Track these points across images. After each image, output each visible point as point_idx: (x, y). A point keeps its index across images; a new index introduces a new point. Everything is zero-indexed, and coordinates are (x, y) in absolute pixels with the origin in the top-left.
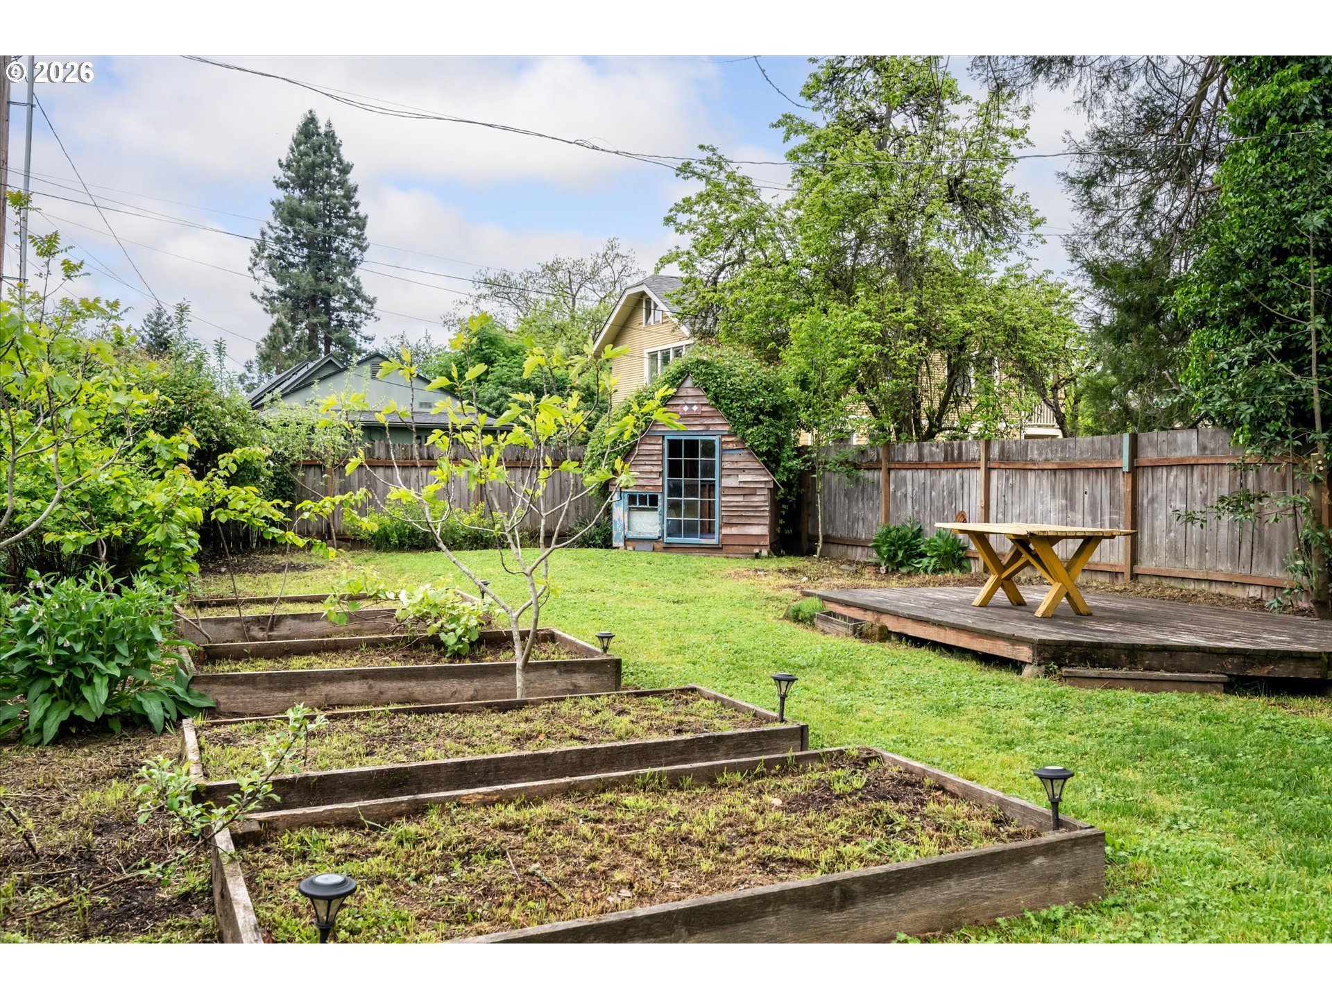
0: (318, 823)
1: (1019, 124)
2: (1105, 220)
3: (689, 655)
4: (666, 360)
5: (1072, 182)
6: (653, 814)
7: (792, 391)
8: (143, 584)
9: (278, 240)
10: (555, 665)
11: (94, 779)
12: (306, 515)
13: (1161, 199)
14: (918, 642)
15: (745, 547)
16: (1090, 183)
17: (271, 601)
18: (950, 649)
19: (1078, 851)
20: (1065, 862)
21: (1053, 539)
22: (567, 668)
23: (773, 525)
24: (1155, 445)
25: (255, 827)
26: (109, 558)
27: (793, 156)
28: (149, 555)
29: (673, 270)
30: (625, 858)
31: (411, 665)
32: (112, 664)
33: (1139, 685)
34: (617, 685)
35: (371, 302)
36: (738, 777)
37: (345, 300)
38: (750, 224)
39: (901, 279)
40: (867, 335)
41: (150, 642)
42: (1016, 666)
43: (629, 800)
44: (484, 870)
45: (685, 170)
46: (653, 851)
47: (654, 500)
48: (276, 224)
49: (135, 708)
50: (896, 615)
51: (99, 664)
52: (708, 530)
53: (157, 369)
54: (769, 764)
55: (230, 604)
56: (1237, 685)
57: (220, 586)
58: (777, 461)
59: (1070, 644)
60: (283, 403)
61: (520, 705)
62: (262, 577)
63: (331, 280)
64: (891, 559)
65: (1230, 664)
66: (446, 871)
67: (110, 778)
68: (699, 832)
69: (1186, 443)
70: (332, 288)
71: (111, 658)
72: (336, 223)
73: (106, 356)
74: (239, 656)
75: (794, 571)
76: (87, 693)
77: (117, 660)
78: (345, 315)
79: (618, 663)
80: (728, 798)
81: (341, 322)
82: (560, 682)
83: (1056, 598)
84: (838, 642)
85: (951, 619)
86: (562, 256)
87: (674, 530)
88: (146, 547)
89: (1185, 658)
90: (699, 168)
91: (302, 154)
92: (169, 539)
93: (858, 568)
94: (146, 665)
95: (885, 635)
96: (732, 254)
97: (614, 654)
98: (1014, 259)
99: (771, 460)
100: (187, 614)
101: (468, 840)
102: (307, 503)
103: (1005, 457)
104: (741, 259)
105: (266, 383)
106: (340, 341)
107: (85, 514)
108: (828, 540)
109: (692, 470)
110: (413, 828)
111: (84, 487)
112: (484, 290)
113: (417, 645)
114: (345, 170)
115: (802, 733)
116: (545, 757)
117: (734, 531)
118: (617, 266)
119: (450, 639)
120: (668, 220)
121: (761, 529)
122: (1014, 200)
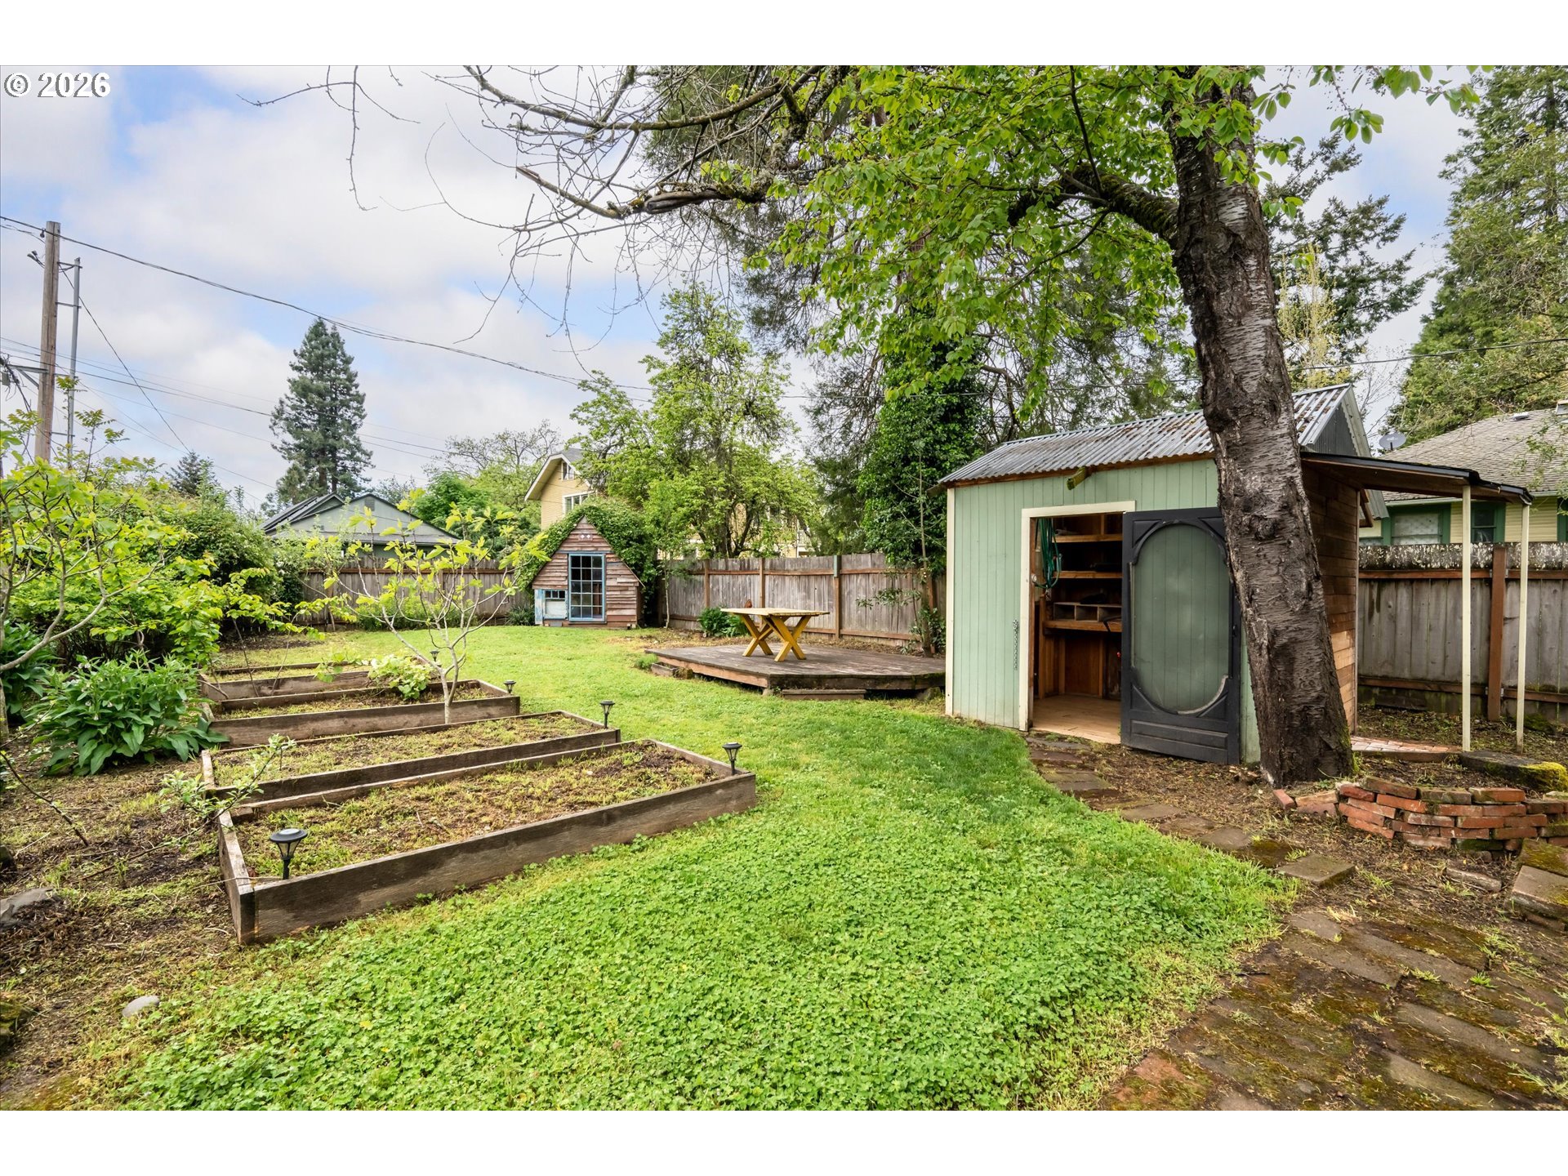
0: (295, 806)
1: (786, 373)
2: (825, 434)
3: (569, 692)
4: (577, 502)
5: (808, 411)
6: (514, 784)
7: (649, 528)
8: (172, 663)
9: (294, 407)
10: (475, 702)
11: (133, 794)
12: (302, 612)
13: (856, 422)
14: (709, 678)
15: (623, 624)
16: (818, 412)
17: (278, 669)
18: (727, 682)
19: (741, 785)
20: (735, 791)
21: (785, 617)
22: (484, 704)
23: (639, 609)
24: (852, 562)
25: (249, 811)
26: (147, 644)
27: (653, 381)
28: (177, 641)
29: (578, 446)
30: (491, 809)
31: (378, 707)
32: (147, 717)
33: (822, 696)
34: (518, 712)
35: (369, 455)
36: (570, 761)
37: (348, 452)
38: (626, 422)
39: (718, 459)
40: (696, 494)
41: (177, 701)
42: (759, 689)
43: (500, 778)
44: (400, 823)
45: (584, 385)
46: (508, 804)
47: (562, 594)
48: (293, 396)
49: (166, 746)
50: (697, 663)
51: (137, 718)
52: (598, 612)
53: (186, 507)
54: (589, 753)
55: (245, 671)
56: (871, 695)
57: (237, 660)
58: (642, 570)
59: (787, 676)
60: (292, 529)
61: (446, 728)
62: (274, 652)
63: (336, 437)
64: (710, 628)
65: (869, 685)
66: (377, 826)
67: (145, 792)
68: (538, 792)
69: (865, 561)
70: (337, 444)
71: (146, 713)
72: (340, 397)
73: (143, 502)
74: (250, 707)
75: (650, 637)
76: (127, 738)
77: (151, 714)
78: (348, 463)
79: (517, 700)
80: (562, 772)
81: (345, 468)
82: (478, 712)
83: (786, 651)
84: (665, 680)
85: (727, 664)
86: (510, 430)
87: (576, 613)
88: (176, 636)
89: (846, 681)
90: (593, 385)
91: (313, 348)
92: (193, 630)
93: (690, 634)
94: (175, 717)
95: (691, 675)
96: (616, 439)
97: (515, 694)
98: (784, 451)
99: (638, 569)
100: (209, 680)
101: (393, 807)
102: (303, 604)
103: (773, 568)
104: (621, 443)
105: (284, 510)
106: (344, 481)
107: (127, 613)
108: (673, 617)
109: (587, 575)
110: (358, 804)
111: (125, 594)
112: (454, 450)
113: (383, 694)
114: (348, 361)
115: (617, 734)
116: (454, 757)
117: (614, 613)
118: (549, 438)
119: (406, 689)
120: (573, 416)
121: (631, 612)
122: (784, 415)
